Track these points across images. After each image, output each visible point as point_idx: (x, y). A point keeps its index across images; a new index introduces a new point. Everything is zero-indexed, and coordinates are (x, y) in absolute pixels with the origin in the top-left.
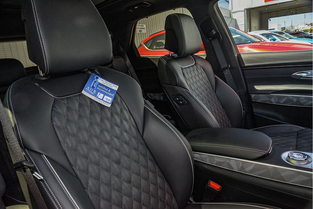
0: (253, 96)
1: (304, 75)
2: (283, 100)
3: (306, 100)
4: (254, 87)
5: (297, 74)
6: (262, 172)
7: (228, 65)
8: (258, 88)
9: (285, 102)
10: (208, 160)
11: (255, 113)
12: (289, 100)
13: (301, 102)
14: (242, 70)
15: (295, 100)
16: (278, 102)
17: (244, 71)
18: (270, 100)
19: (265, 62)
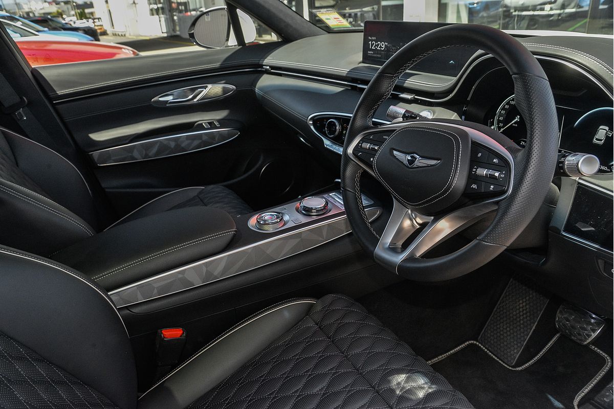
0: (96, 154)
1: (170, 98)
2: (155, 150)
3: (189, 141)
4: (89, 137)
5: (160, 99)
6: (240, 263)
7: (21, 98)
8: (99, 136)
9: (157, 153)
10: (139, 295)
11: (107, 190)
12: (163, 147)
13: (183, 145)
14: (54, 105)
15: (173, 144)
16: (146, 156)
17: (57, 106)
18: (130, 154)
19: (98, 83)
